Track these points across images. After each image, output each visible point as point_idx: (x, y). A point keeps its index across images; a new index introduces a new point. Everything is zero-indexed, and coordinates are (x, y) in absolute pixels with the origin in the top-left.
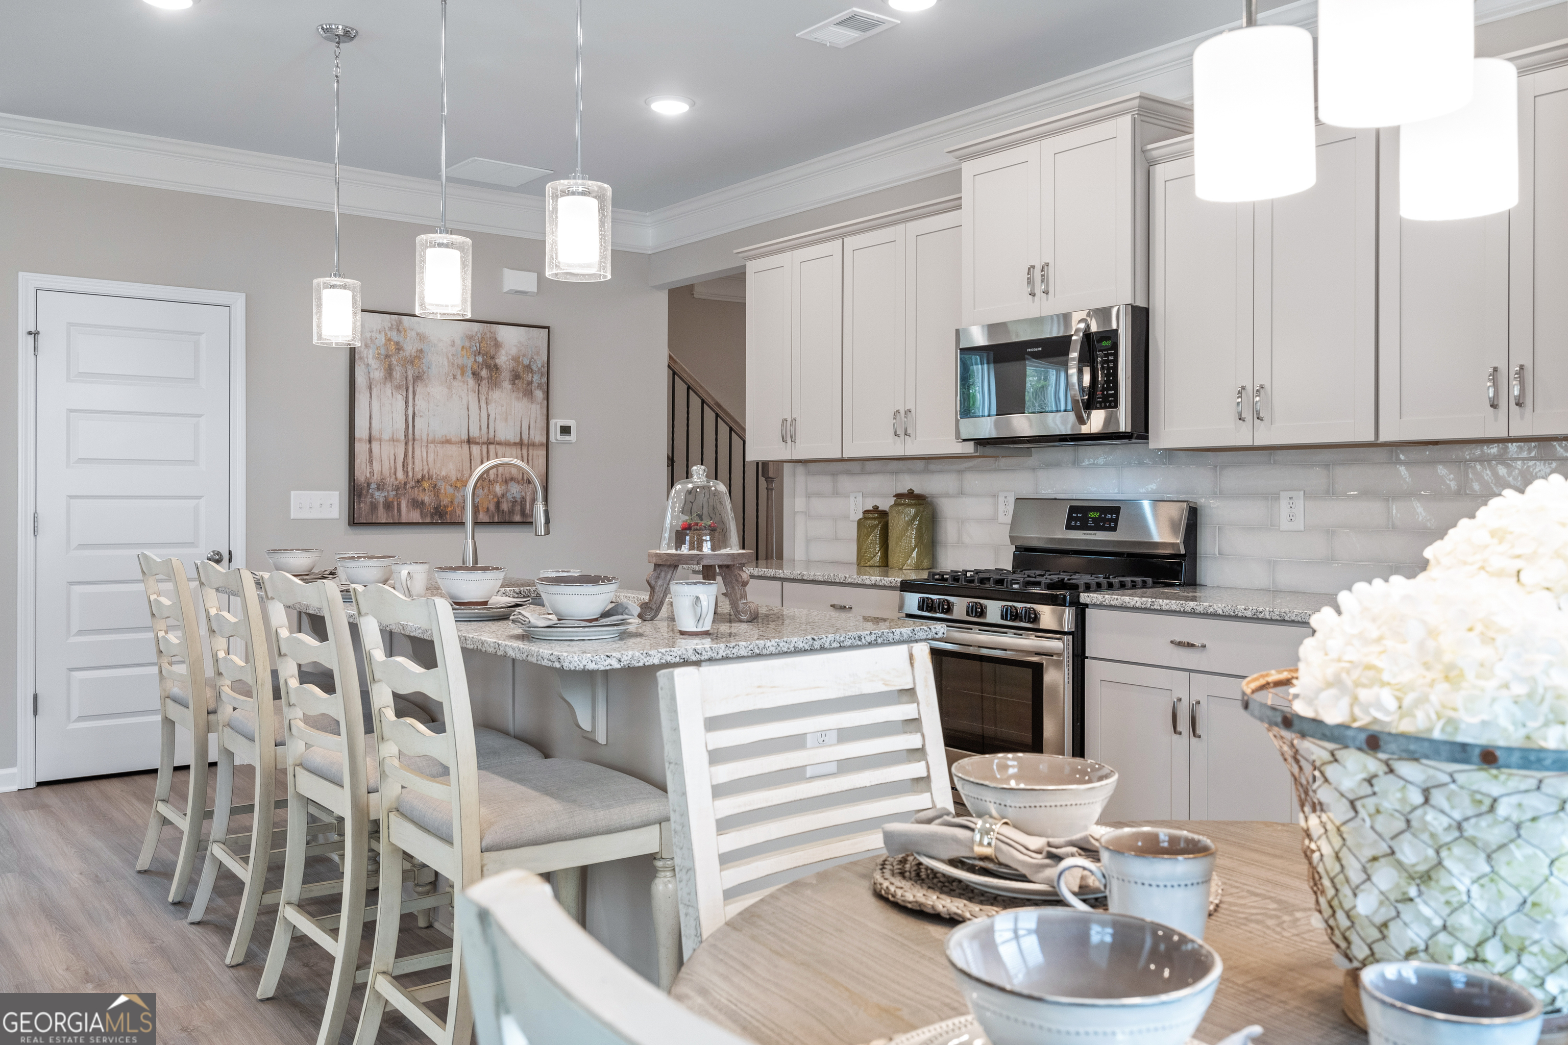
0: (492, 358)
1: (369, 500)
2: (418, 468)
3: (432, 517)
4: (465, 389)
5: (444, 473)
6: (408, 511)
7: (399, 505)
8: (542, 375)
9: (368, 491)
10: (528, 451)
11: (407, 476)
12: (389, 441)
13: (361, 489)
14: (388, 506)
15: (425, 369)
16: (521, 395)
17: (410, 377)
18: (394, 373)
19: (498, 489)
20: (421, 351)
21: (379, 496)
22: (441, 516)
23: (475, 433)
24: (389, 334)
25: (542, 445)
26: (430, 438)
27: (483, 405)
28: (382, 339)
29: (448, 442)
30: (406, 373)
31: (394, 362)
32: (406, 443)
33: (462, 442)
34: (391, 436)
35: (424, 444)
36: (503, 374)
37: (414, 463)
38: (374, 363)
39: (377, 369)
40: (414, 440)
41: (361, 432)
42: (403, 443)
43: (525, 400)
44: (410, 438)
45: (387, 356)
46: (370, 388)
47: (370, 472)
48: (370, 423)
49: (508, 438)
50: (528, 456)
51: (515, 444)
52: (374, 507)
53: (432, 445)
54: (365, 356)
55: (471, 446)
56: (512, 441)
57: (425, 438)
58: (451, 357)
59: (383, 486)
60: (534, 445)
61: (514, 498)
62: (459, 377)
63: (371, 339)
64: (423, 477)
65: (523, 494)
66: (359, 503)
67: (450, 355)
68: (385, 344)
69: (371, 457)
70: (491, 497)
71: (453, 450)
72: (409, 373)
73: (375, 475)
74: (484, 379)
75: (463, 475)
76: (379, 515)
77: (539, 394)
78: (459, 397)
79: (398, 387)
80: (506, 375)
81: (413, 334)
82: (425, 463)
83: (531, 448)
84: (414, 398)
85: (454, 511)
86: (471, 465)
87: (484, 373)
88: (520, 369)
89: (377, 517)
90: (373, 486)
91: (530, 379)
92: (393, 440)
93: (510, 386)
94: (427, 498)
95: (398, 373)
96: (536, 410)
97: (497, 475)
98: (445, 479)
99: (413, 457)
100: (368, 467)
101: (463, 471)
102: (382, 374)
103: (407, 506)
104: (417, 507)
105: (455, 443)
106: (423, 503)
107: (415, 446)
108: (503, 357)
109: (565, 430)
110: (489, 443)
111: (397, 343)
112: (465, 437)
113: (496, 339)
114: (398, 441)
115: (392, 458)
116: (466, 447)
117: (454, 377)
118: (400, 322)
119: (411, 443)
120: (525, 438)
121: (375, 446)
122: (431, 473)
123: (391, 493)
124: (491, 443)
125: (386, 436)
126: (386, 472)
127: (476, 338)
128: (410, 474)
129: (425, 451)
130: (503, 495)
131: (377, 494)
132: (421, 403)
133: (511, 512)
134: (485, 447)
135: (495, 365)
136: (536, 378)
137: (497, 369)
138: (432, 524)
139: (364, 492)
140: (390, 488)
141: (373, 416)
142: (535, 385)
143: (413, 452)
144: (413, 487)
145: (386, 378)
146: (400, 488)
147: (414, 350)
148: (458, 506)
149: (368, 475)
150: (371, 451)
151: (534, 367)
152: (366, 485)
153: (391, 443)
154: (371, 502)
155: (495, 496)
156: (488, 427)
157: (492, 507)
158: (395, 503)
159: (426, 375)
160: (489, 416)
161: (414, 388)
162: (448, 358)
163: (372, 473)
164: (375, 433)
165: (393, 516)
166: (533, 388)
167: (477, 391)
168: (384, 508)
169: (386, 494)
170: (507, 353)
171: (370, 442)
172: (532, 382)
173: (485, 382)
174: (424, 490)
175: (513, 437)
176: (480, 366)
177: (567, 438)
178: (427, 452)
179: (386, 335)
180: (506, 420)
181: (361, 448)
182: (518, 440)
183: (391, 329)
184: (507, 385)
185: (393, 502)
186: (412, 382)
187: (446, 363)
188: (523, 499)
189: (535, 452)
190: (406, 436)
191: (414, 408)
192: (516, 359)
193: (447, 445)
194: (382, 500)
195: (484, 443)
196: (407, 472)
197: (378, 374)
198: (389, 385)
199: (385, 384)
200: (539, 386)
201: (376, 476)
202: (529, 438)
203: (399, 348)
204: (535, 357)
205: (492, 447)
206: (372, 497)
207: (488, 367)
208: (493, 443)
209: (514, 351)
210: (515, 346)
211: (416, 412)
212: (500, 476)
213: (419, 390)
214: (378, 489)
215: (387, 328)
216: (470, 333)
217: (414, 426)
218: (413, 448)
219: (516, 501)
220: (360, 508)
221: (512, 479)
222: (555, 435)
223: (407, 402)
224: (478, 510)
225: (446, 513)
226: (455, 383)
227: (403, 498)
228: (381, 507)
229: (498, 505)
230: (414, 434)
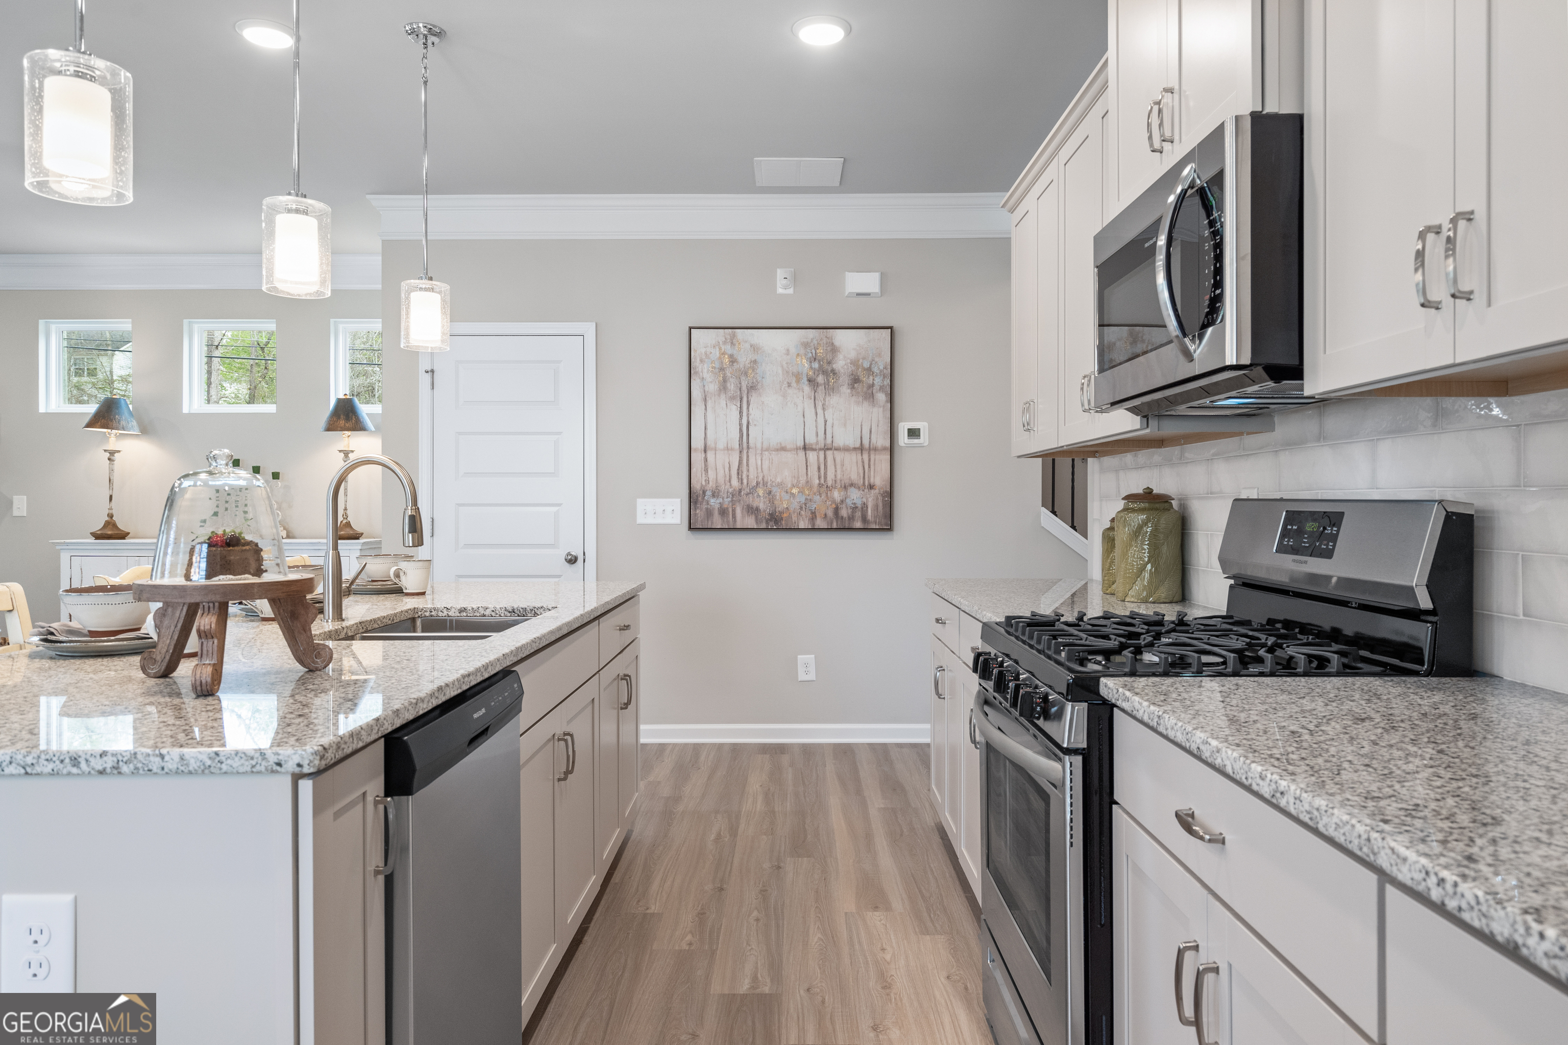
0: (829, 363)
1: (704, 506)
2: (753, 475)
3: (767, 523)
4: (801, 397)
5: (779, 480)
6: (743, 517)
7: (734, 511)
8: (884, 377)
9: (703, 498)
10: (869, 456)
11: (742, 483)
12: (724, 450)
13: (697, 496)
14: (723, 512)
15: (759, 379)
16: (861, 399)
17: (744, 388)
18: (728, 385)
19: (837, 495)
20: (755, 362)
21: (714, 503)
22: (776, 522)
23: (811, 439)
24: (723, 347)
25: (884, 449)
26: (765, 446)
27: (820, 411)
28: (716, 353)
29: (783, 449)
30: (740, 384)
31: (729, 374)
32: (740, 452)
33: (797, 449)
34: (726, 445)
35: (759, 452)
36: (841, 379)
37: (748, 471)
38: (708, 376)
39: (711, 382)
40: (748, 448)
41: (697, 443)
42: (738, 452)
43: (866, 404)
44: (744, 446)
45: (722, 369)
46: (705, 400)
47: (705, 481)
48: (705, 434)
49: (847, 443)
50: (869, 460)
51: (855, 449)
52: (709, 513)
53: (766, 453)
54: (700, 370)
55: (807, 452)
56: (852, 446)
57: (759, 446)
58: (785, 366)
59: (718, 493)
60: (875, 449)
61: (855, 504)
62: (794, 384)
63: (706, 353)
64: (758, 483)
65: (864, 500)
66: (696, 509)
67: (784, 363)
68: (720, 358)
69: (706, 466)
70: (829, 503)
71: (788, 457)
72: (743, 383)
73: (710, 483)
74: (821, 385)
75: (798, 481)
76: (714, 520)
77: (882, 397)
78: (795, 404)
79: (732, 398)
80: (844, 380)
81: (747, 346)
82: (760, 470)
83: (872, 452)
84: (748, 408)
85: (790, 517)
86: (807, 471)
87: (820, 379)
88: (860, 372)
89: (712, 523)
90: (709, 493)
91: (871, 382)
92: (728, 449)
93: (849, 391)
94: (761, 504)
95: (731, 386)
96: (878, 415)
97: (835, 481)
98: (780, 485)
99: (748, 465)
100: (703, 475)
101: (798, 478)
102: (716, 387)
103: (742, 512)
104: (752, 513)
105: (790, 450)
106: (757, 509)
107: (750, 454)
108: (841, 362)
109: (913, 433)
110: (826, 449)
111: (731, 356)
112: (800, 444)
113: (833, 344)
114: (732, 449)
115: (727, 466)
116: (801, 453)
117: (789, 385)
118: (734, 335)
119: (745, 452)
120: (866, 442)
121: (710, 455)
122: (765, 480)
123: (726, 500)
124: (828, 449)
125: (721, 445)
126: (721, 480)
127: (812, 344)
128: (745, 481)
129: (760, 459)
130: (842, 501)
131: (712, 501)
132: (755, 412)
133: (851, 518)
134: (822, 454)
135: (833, 371)
136: (878, 381)
137: (834, 374)
138: (767, 529)
139: (700, 499)
140: (725, 496)
141: (708, 427)
142: (876, 387)
143: (748, 460)
144: (747, 494)
145: (720, 390)
146: (736, 495)
147: (748, 361)
148: (794, 512)
149: (704, 483)
150: (706, 460)
151: (875, 370)
152: (701, 493)
153: (726, 452)
154: (707, 509)
155: (834, 501)
156: (825, 433)
157: (830, 513)
158: (730, 510)
159: (760, 385)
160: (826, 421)
161: (748, 398)
162: (782, 367)
163: (707, 481)
164: (710, 443)
165: (728, 522)
166: (874, 391)
167: (813, 397)
168: (719, 514)
169: (721, 500)
170: (845, 357)
171: (705, 451)
172: (873, 385)
173: (821, 388)
174: (759, 496)
175: (852, 442)
176: (816, 373)
177: (916, 441)
178: (762, 460)
179: (720, 349)
180: (845, 425)
181: (697, 457)
182: (858, 445)
183: (725, 343)
184: (845, 390)
185: (727, 508)
186: (746, 392)
187: (780, 371)
188: (865, 506)
189: (877, 457)
190: (741, 444)
191: (748, 417)
192: (855, 363)
193: (783, 453)
194: (717, 506)
195: (821, 449)
196: (742, 480)
197: (712, 387)
198: (723, 396)
199: (719, 395)
200: (882, 389)
201: (712, 484)
202: (870, 442)
203: (733, 360)
204: (877, 359)
205: (829, 453)
206: (708, 504)
207: (825, 373)
208: (831, 449)
209: (853, 355)
210: (854, 349)
211: (751, 421)
212: (838, 482)
213: (752, 400)
214: (713, 496)
215: (721, 343)
216: (805, 340)
217: (748, 435)
218: (748, 456)
219: (857, 507)
220: (696, 514)
221: (852, 485)
222: (903, 438)
223: (741, 412)
224: (816, 516)
225: (782, 519)
226: (790, 391)
227: (737, 504)
228: (716, 513)
229: (836, 511)
230: (748, 443)
